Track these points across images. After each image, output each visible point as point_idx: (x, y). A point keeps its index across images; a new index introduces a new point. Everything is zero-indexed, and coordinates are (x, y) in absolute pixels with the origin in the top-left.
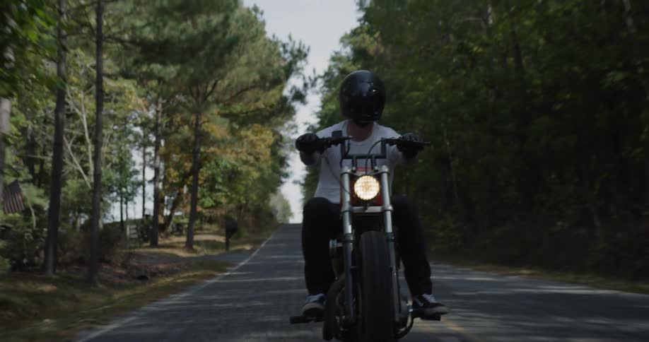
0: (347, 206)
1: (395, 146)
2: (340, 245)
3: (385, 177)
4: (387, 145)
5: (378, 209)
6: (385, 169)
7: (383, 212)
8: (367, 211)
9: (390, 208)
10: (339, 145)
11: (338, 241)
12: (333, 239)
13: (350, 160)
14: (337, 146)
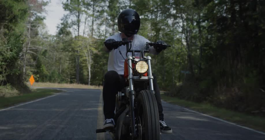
0: (131, 76)
1: (153, 46)
2: (123, 94)
3: (149, 61)
4: (150, 46)
5: (146, 78)
6: (150, 58)
7: (149, 79)
8: (141, 79)
9: (152, 77)
10: (126, 45)
11: (122, 93)
12: (120, 91)
13: (131, 53)
14: (124, 45)
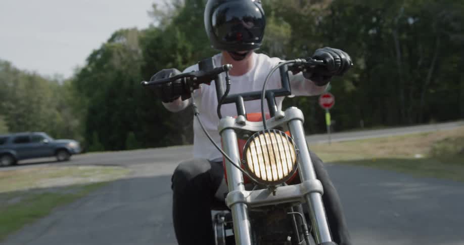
2: (229, 232)
5: (295, 190)
6: (298, 113)
7: (308, 194)
10: (213, 82)
12: (218, 223)
13: (234, 105)
14: (209, 84)
